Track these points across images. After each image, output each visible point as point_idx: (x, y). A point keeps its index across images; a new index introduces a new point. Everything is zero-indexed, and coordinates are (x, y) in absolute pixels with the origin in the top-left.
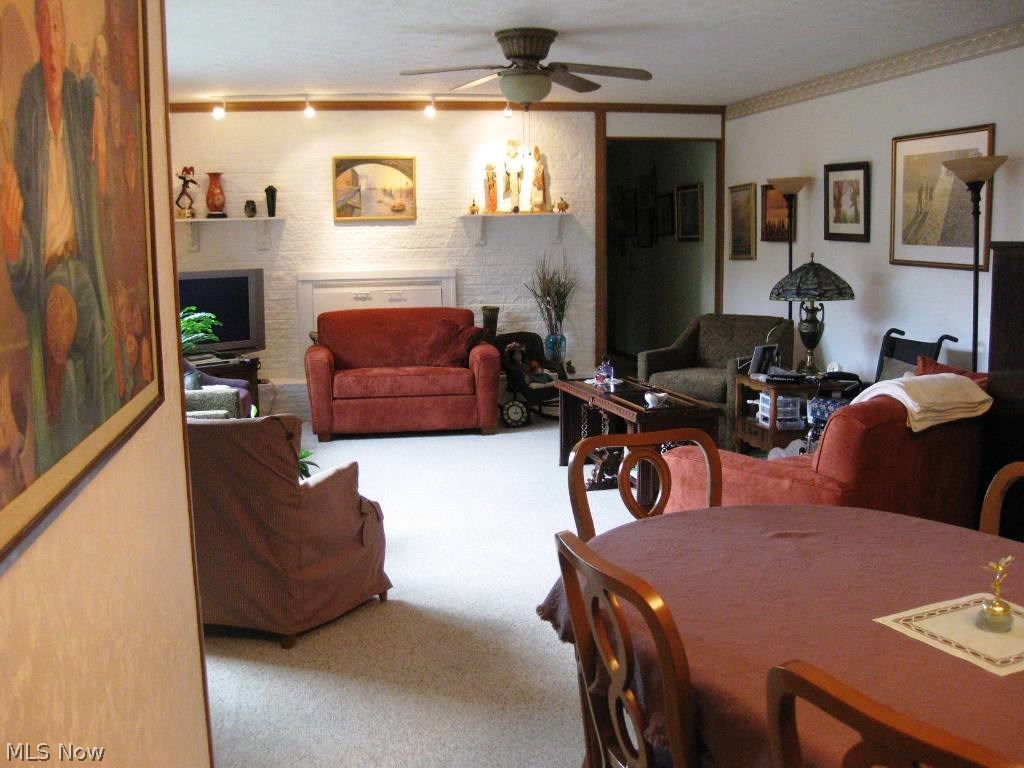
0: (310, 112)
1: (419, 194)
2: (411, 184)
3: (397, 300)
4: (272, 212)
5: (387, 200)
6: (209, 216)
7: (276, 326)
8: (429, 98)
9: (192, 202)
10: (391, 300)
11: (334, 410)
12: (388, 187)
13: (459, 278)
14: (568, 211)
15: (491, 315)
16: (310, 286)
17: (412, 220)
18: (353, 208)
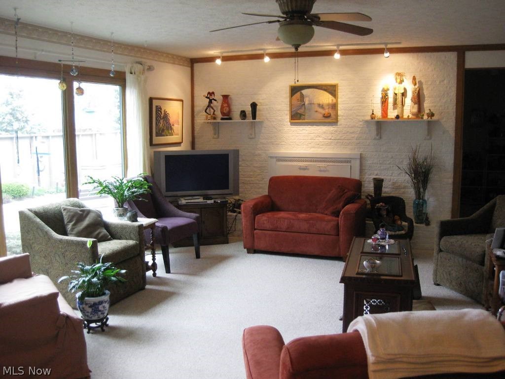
0: (267, 59)
1: (340, 107)
2: (335, 101)
3: (324, 171)
4: (254, 117)
5: (320, 110)
6: (222, 119)
7: (257, 182)
8: (335, 48)
9: (214, 111)
10: (321, 171)
11: (255, 236)
12: (321, 103)
13: (362, 158)
14: (434, 118)
15: (378, 183)
16: (275, 160)
17: (335, 122)
18: (301, 115)
